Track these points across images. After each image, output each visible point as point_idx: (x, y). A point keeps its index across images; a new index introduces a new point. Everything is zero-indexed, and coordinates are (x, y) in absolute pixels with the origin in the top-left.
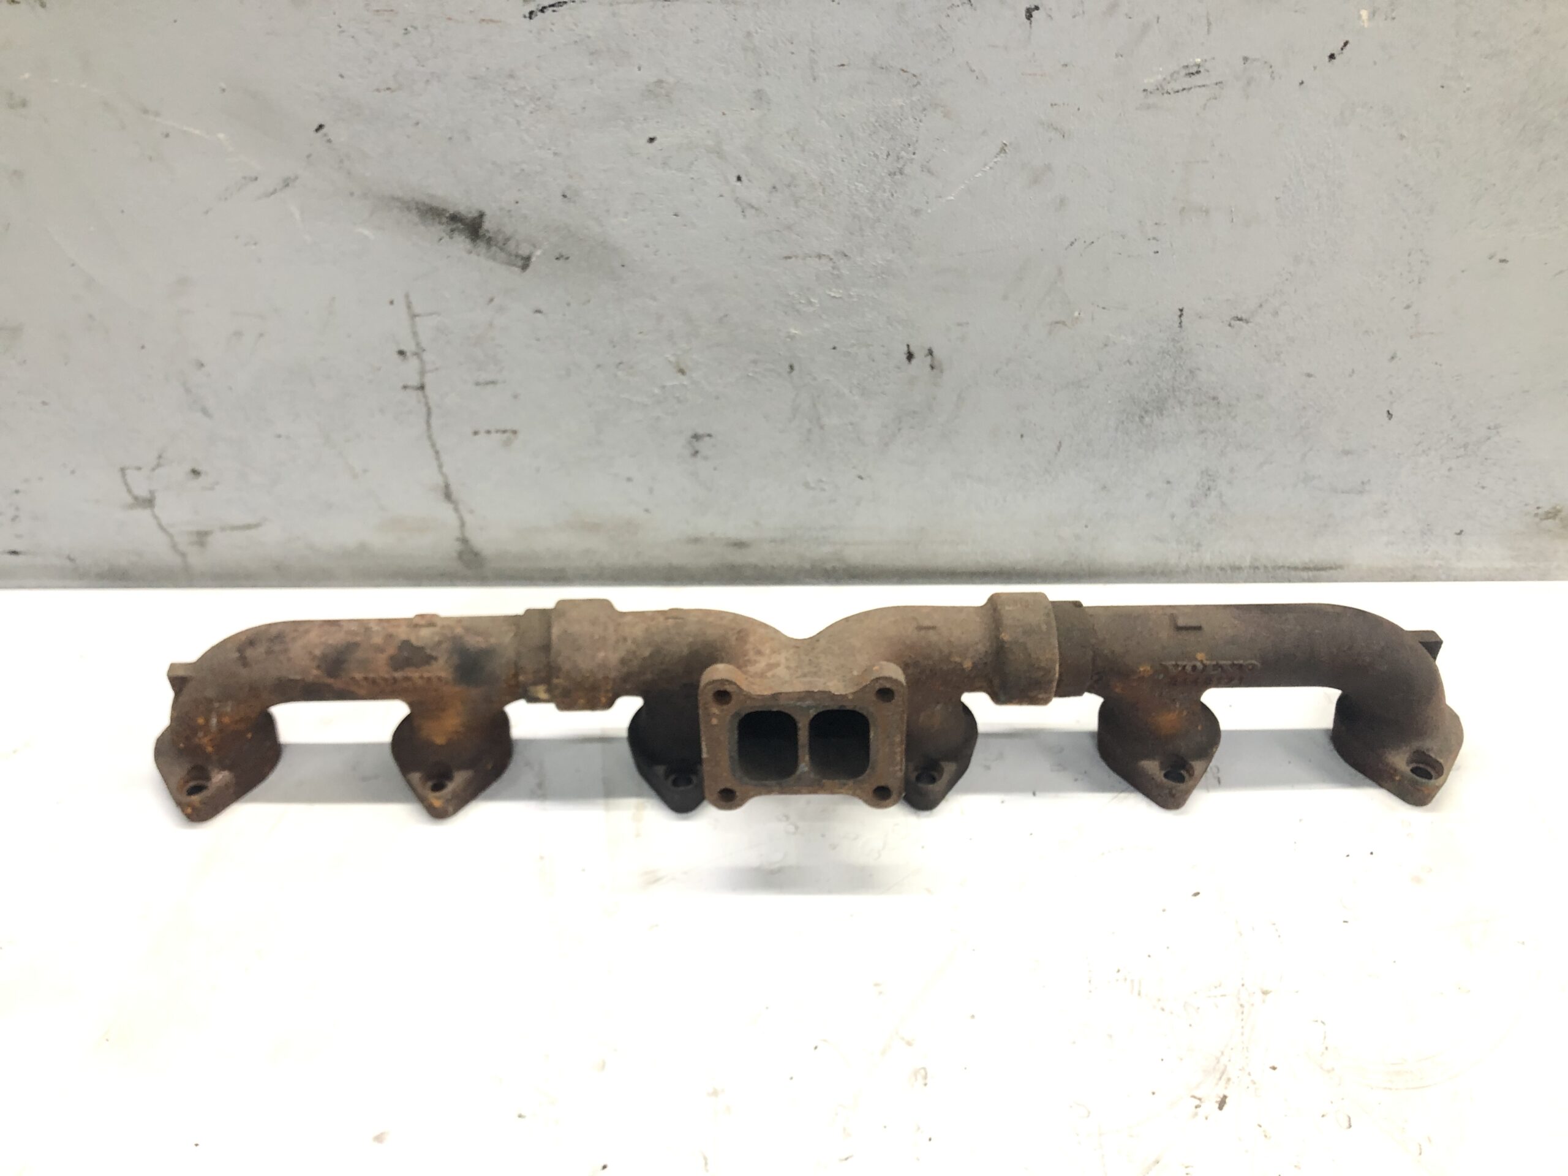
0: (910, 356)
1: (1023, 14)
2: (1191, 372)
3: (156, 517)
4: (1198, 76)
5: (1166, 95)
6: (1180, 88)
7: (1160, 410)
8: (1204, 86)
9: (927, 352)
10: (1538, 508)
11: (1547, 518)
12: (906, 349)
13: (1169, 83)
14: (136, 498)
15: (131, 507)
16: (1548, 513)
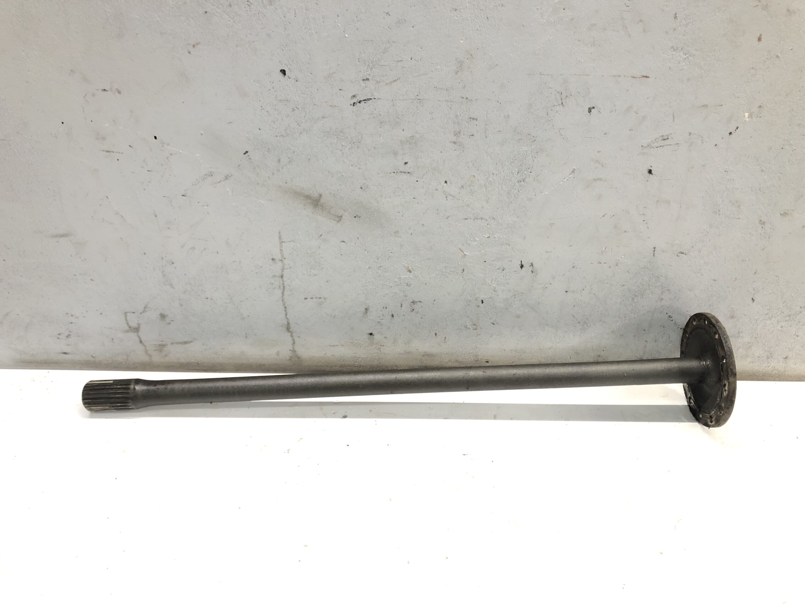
0: (522, 266)
1: (587, 110)
2: (658, 277)
3: (139, 337)
4: (667, 140)
5: (652, 149)
6: (659, 146)
8: (670, 145)
9: (530, 265)
12: (520, 263)
13: (654, 143)
14: (130, 327)
15: (127, 331)
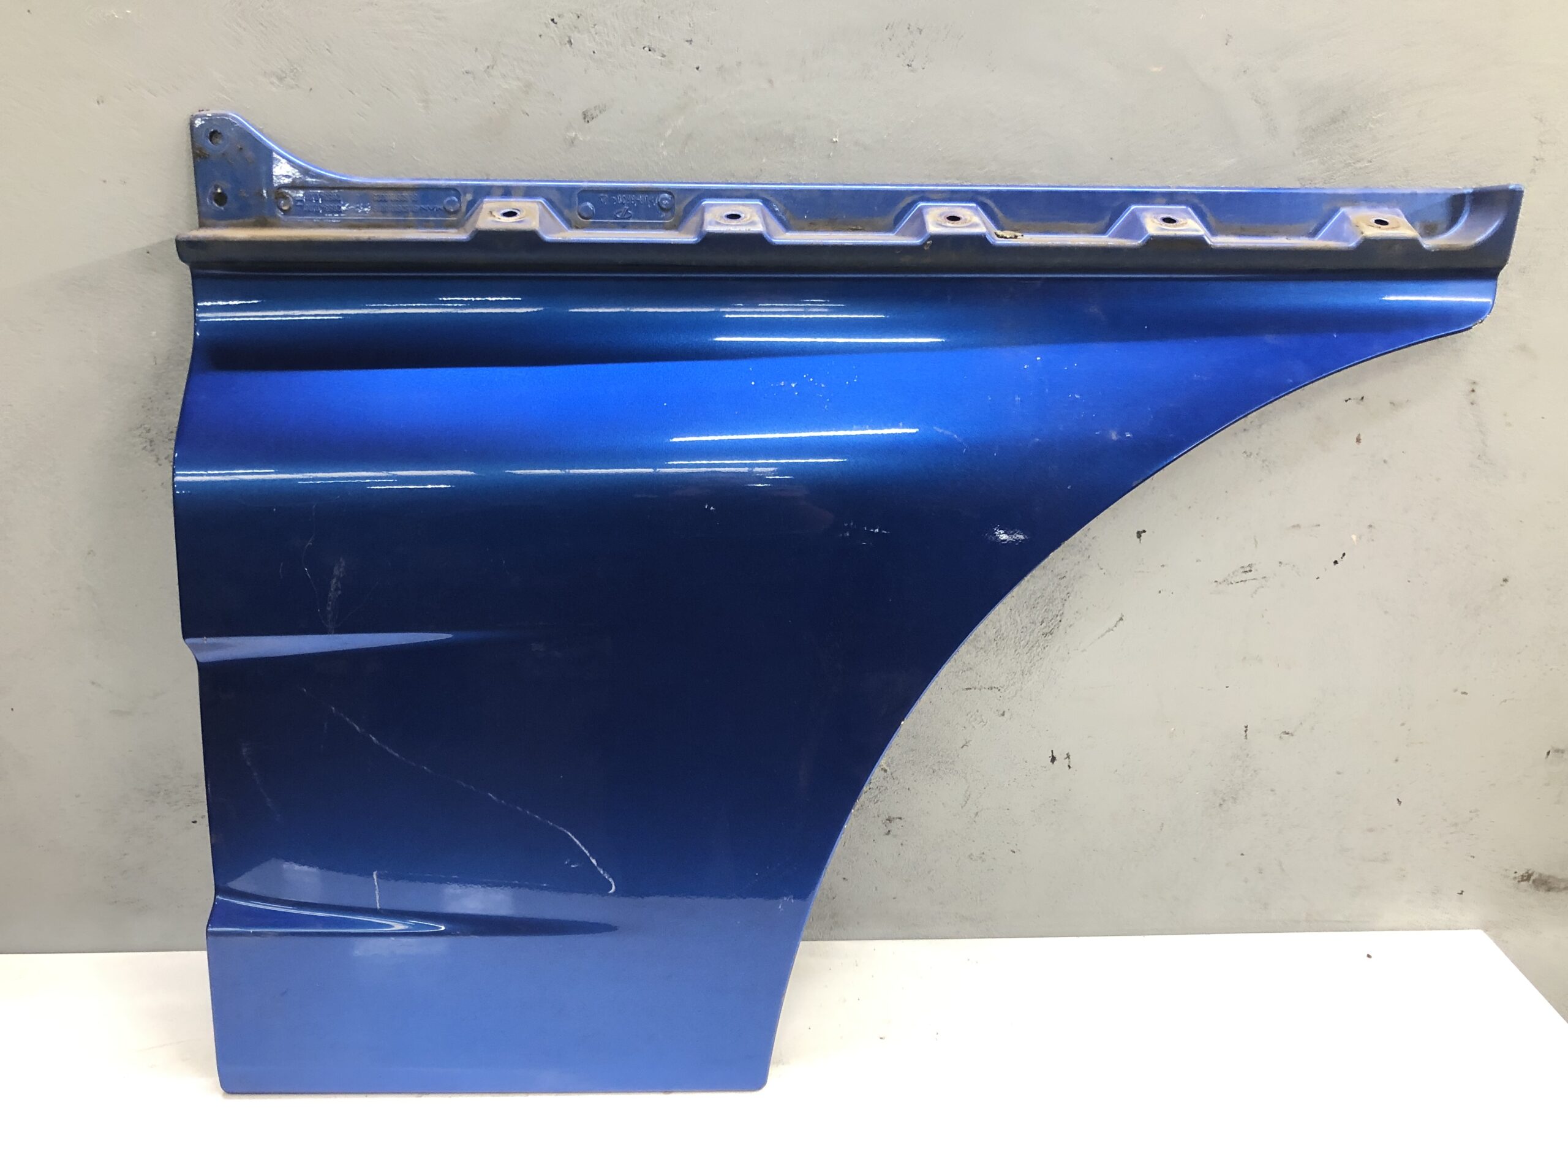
0: (1053, 759)
1: (1136, 534)
2: (1255, 771)
4: (1250, 573)
5: (1231, 585)
6: (1239, 581)
7: (1235, 799)
8: (1254, 579)
9: (1066, 756)
10: (1516, 872)
11: (1523, 880)
12: (1051, 755)
13: (1232, 577)
16: (1522, 876)
